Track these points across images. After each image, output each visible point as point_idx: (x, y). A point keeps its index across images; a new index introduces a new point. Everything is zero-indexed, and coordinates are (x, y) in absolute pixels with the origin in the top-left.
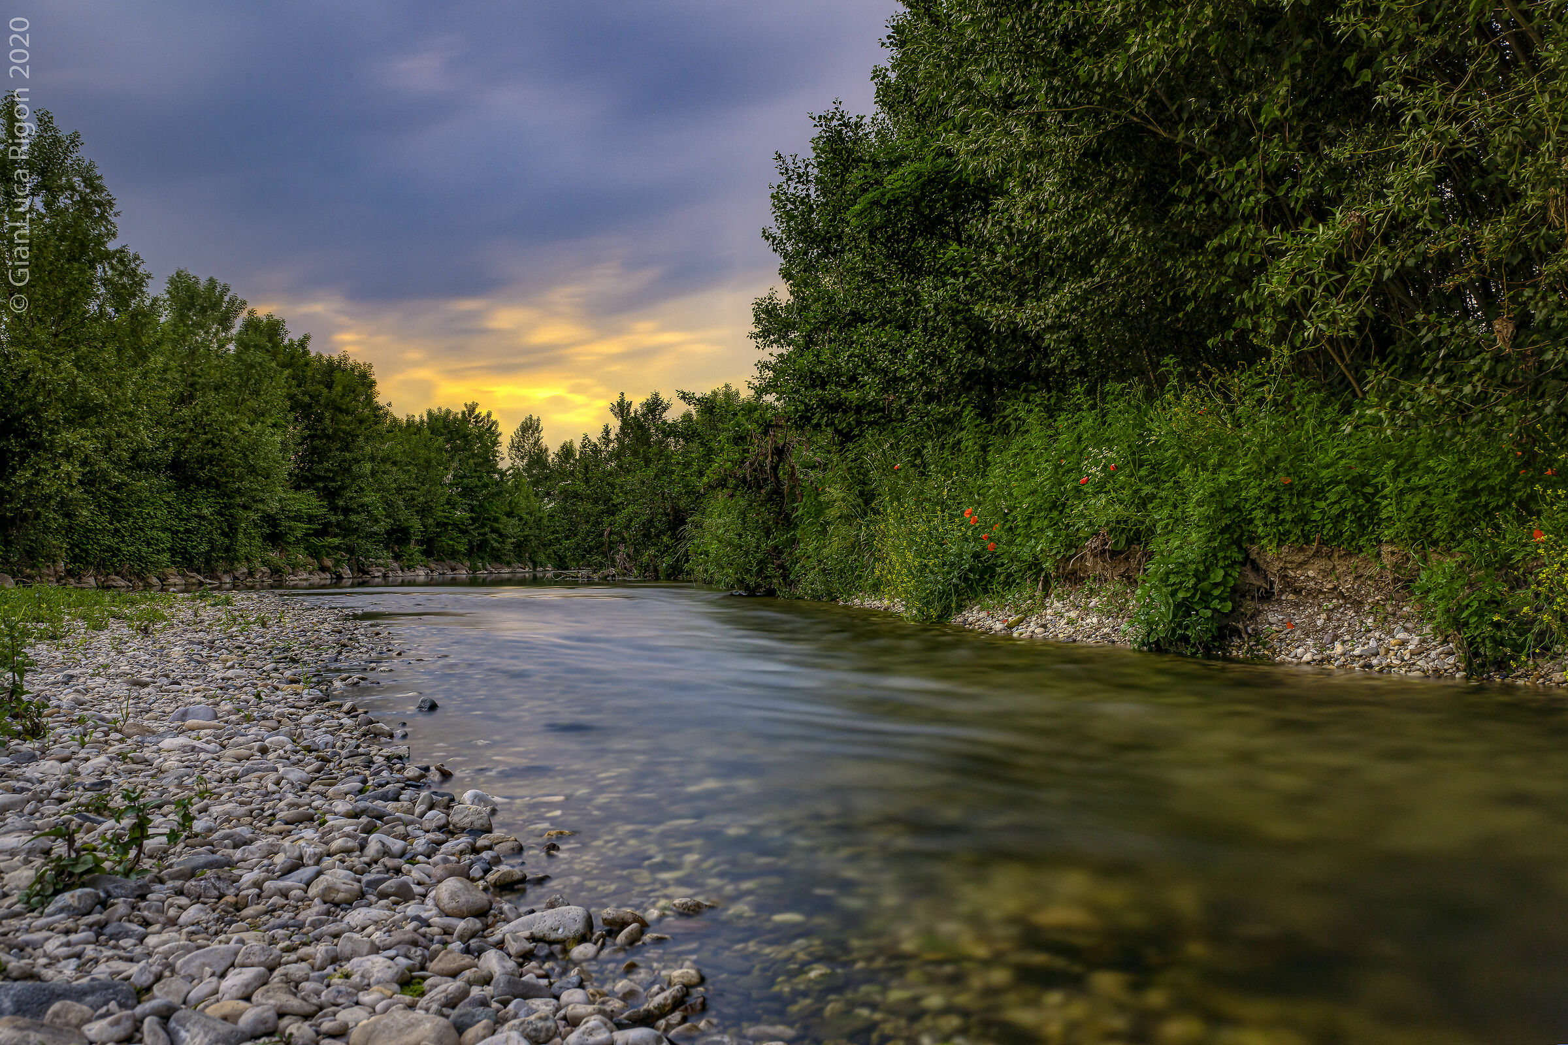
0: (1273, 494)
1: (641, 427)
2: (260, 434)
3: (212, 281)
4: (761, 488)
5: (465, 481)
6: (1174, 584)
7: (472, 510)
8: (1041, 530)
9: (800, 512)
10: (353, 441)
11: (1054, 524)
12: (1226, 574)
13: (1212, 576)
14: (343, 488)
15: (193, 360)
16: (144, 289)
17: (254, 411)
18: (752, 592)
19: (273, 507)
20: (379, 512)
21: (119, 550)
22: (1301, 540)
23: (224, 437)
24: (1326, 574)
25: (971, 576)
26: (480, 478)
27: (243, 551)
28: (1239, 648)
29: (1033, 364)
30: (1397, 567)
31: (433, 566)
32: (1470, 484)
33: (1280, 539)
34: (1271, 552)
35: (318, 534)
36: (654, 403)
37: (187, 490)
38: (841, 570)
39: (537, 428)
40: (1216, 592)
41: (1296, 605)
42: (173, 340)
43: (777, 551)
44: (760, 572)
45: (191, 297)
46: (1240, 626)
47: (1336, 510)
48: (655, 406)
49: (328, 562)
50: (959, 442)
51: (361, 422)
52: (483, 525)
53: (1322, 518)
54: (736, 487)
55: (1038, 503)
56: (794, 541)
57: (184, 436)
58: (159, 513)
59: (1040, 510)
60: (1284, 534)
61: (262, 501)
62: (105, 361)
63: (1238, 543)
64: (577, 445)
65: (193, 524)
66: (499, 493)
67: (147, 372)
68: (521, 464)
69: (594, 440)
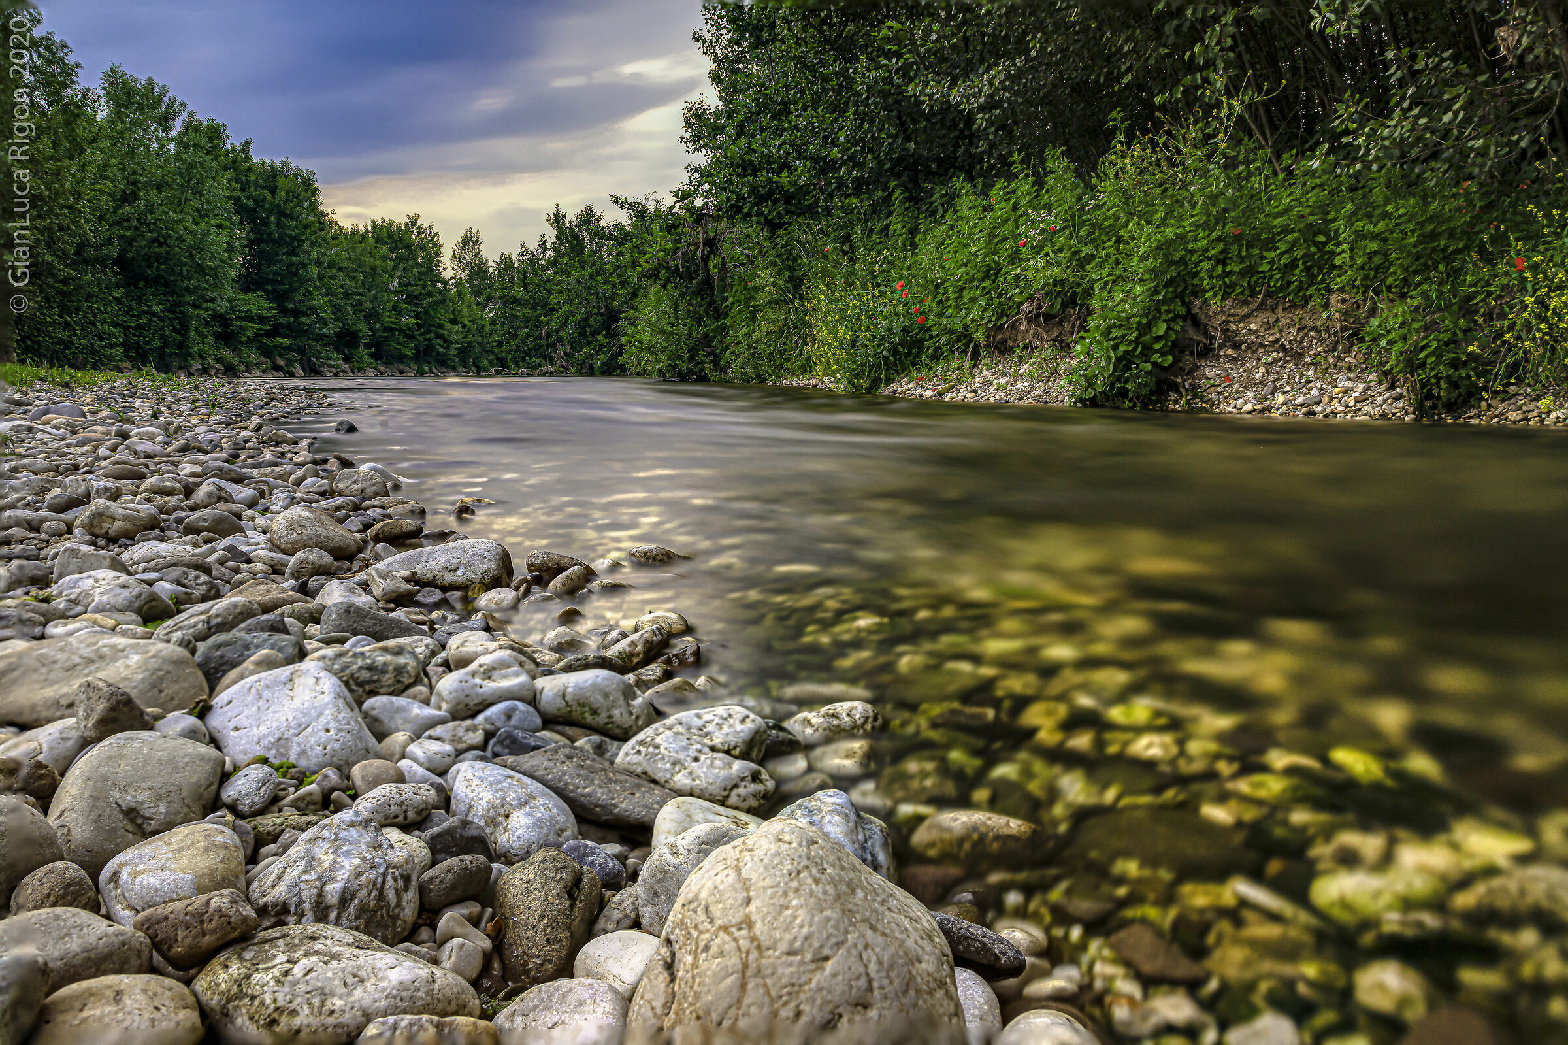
0: (1222, 245)
1: (576, 237)
2: (205, 234)
3: (150, 81)
4: (693, 278)
5: (410, 288)
6: (1116, 337)
7: (417, 316)
8: (973, 300)
9: (731, 300)
10: (299, 246)
11: (986, 293)
12: (1169, 328)
13: (1154, 329)
14: (292, 290)
15: (133, 158)
16: (75, 79)
17: (199, 211)
18: (683, 378)
19: (223, 306)
20: (328, 314)
21: (71, 343)
22: (1247, 293)
23: (169, 236)
24: (1268, 326)
25: (901, 349)
26: (424, 287)
27: (195, 348)
28: (1176, 402)
29: (960, 151)
30: (1346, 314)
31: (382, 368)
32: (1429, 228)
33: (1225, 292)
34: (1215, 304)
35: (268, 334)
36: (588, 214)
37: (136, 288)
38: (771, 354)
39: (477, 241)
40: (1157, 346)
41: (1235, 360)
42: (111, 138)
43: (706, 340)
44: (691, 359)
45: (128, 94)
46: (1179, 380)
47: (1286, 260)
48: (588, 217)
49: (281, 362)
50: (887, 227)
51: (306, 227)
52: (428, 332)
53: (1271, 269)
54: (668, 281)
55: (971, 273)
56: (724, 330)
57: (129, 233)
58: (109, 309)
59: (973, 279)
60: (1230, 286)
61: (212, 300)
62: (39, 152)
63: (1181, 296)
64: (515, 257)
65: (143, 321)
66: (443, 301)
67: (84, 166)
68: (463, 274)
69: (532, 249)
